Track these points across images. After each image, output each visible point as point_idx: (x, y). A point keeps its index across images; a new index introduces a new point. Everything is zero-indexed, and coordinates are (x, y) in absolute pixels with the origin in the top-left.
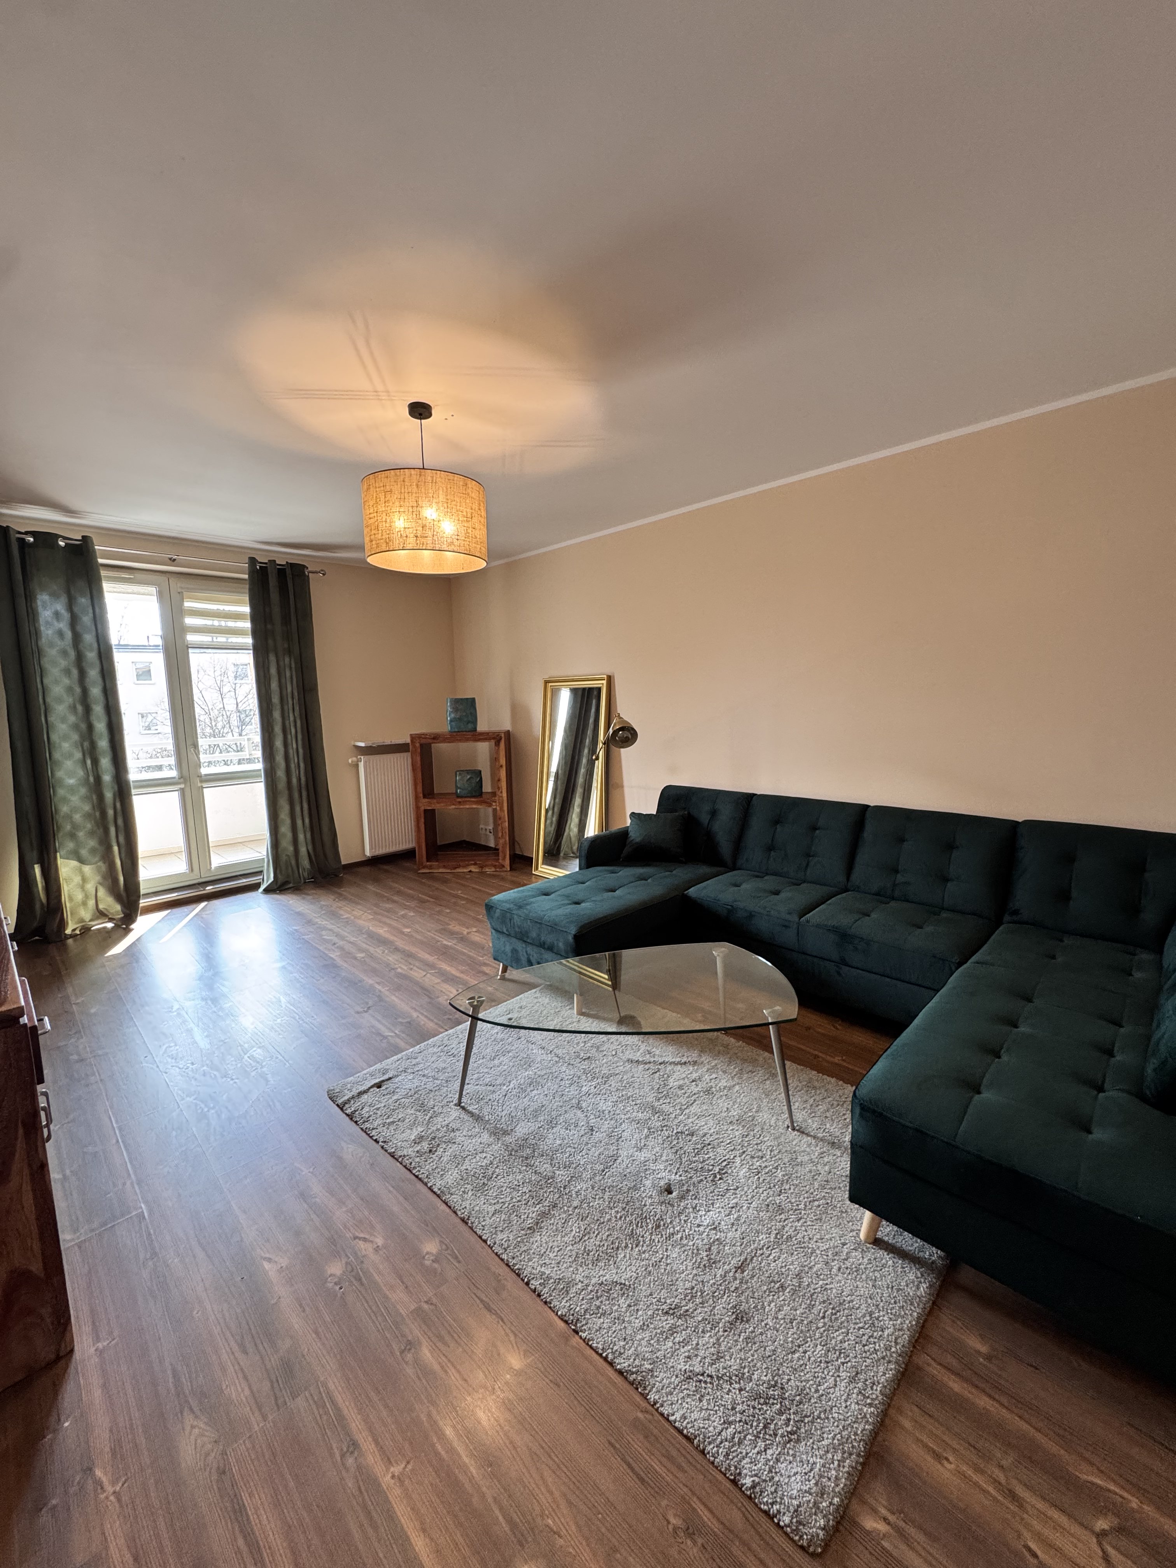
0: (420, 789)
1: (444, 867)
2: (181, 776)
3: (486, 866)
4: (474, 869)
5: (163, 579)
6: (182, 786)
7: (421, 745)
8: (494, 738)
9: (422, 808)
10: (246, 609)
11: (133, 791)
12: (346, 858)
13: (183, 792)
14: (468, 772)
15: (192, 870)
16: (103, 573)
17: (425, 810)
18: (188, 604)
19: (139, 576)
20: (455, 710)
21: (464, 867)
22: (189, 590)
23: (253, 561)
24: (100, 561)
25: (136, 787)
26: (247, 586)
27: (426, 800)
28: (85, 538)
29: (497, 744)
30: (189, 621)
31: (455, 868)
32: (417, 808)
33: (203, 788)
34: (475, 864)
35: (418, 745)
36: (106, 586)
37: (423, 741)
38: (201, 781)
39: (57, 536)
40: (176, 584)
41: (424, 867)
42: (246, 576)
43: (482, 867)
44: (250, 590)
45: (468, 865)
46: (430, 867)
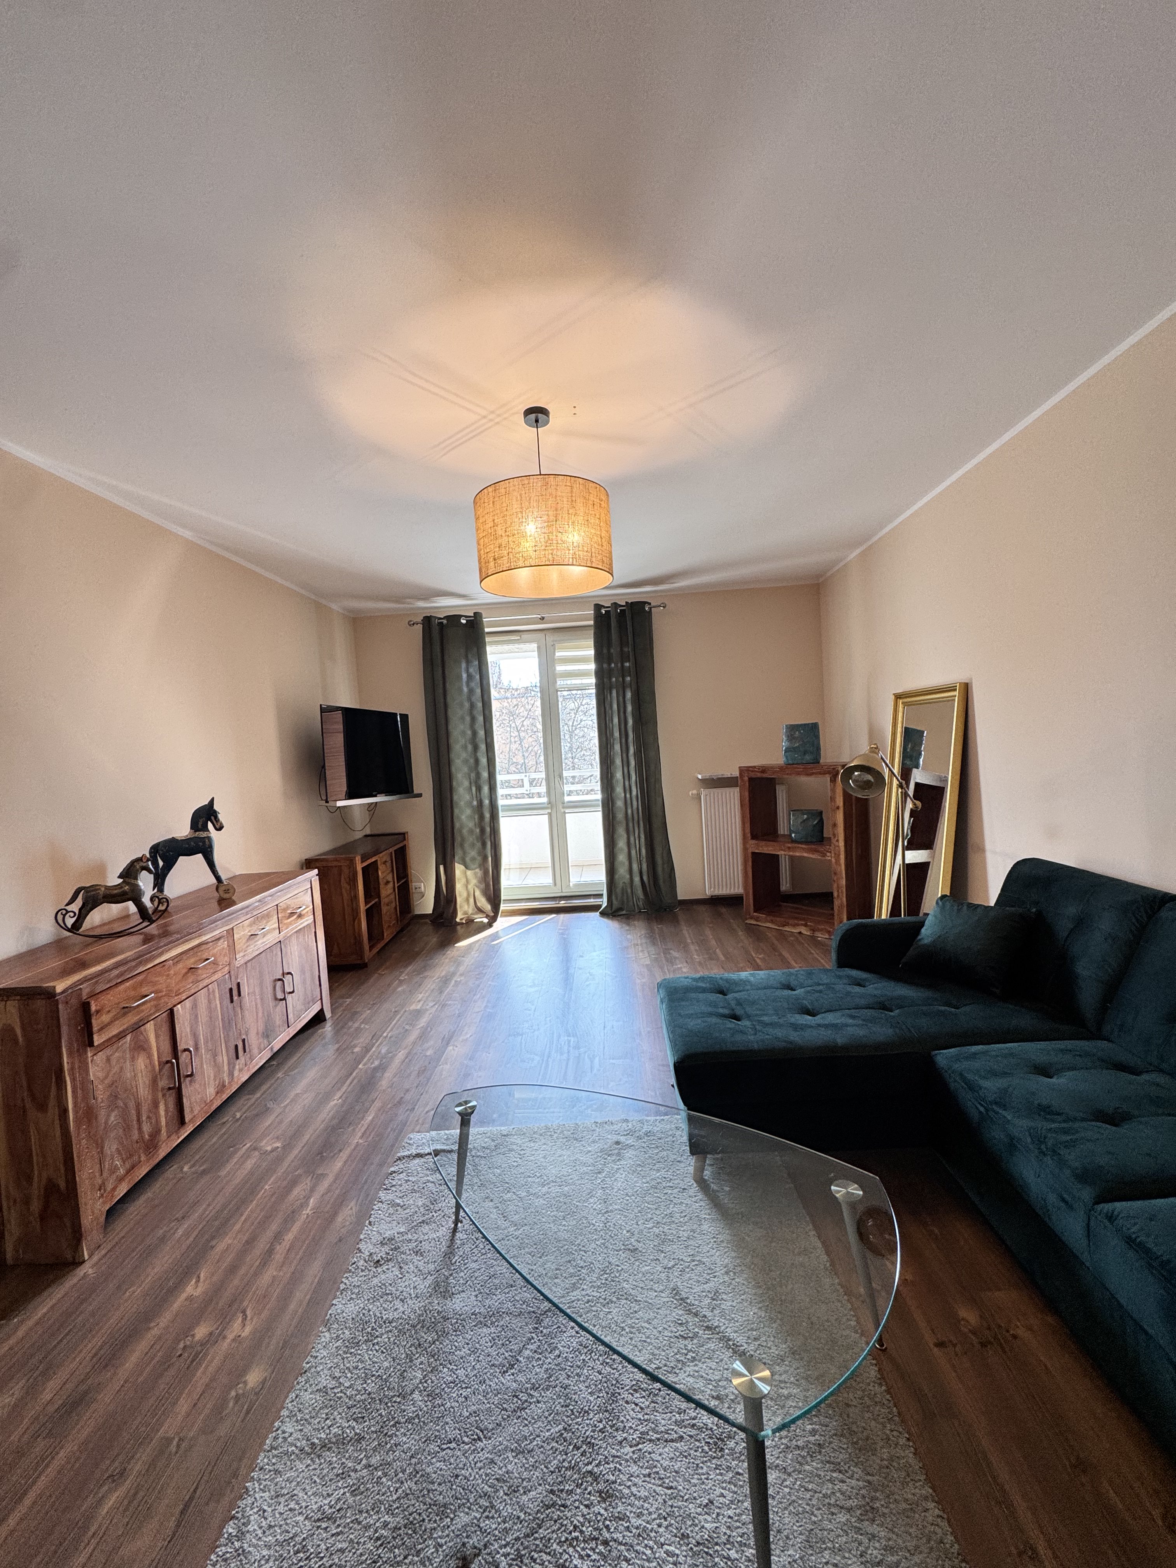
0: (748, 830)
1: (772, 922)
2: (549, 803)
3: (819, 930)
4: (804, 930)
5: (541, 635)
6: (549, 811)
7: (750, 779)
8: (829, 773)
9: (750, 851)
10: (591, 652)
11: (501, 814)
12: (682, 893)
13: (550, 814)
14: (803, 812)
15: (555, 885)
16: (487, 639)
17: (753, 853)
18: (558, 654)
19: (525, 636)
20: (790, 738)
21: (794, 926)
22: (560, 641)
23: (598, 607)
24: (487, 630)
25: (503, 811)
26: (592, 632)
27: (754, 842)
28: (477, 615)
29: (833, 780)
30: (560, 668)
31: (784, 926)
32: (745, 849)
33: (565, 813)
34: (806, 925)
35: (746, 778)
36: (489, 649)
37: (753, 775)
38: (563, 808)
39: (460, 616)
40: (550, 638)
41: (752, 918)
42: (592, 623)
43: (813, 931)
44: (595, 633)
45: (798, 925)
46: (757, 919)
